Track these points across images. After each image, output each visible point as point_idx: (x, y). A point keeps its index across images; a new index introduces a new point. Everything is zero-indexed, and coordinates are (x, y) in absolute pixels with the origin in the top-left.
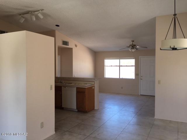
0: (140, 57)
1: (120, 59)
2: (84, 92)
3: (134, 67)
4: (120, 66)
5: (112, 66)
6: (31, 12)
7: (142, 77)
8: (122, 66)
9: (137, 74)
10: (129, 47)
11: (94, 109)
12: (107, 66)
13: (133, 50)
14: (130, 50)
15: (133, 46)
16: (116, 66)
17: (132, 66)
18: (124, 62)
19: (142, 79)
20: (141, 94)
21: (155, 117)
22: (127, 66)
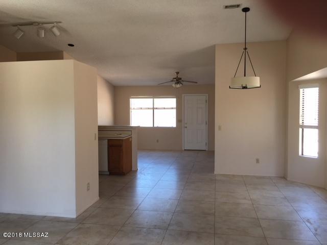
0: (183, 95)
1: (153, 98)
2: (121, 146)
3: (175, 110)
4: (153, 109)
5: (141, 108)
6: (37, 24)
7: (186, 124)
8: (157, 109)
9: (179, 120)
10: (173, 81)
11: (131, 170)
12: (134, 109)
13: (178, 86)
14: (174, 85)
15: (178, 80)
16: (149, 108)
17: (172, 108)
18: (160, 102)
19: (186, 127)
20: (186, 149)
21: (215, 173)
22: (164, 108)
